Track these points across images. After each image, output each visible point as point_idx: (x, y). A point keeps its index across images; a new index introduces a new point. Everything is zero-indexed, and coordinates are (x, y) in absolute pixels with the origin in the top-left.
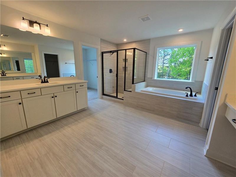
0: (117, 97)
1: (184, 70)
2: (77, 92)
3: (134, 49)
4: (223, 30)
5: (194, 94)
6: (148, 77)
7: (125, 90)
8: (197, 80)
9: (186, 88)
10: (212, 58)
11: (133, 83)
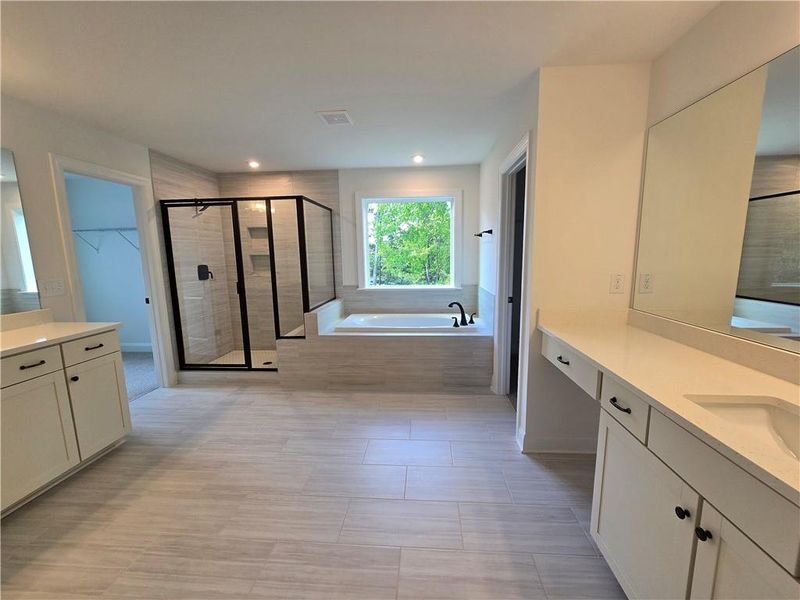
0: (247, 366)
1: (414, 253)
2: (75, 379)
3: (299, 200)
4: (504, 176)
5: (468, 318)
6: (346, 282)
7: (278, 336)
8: (465, 283)
9: (451, 306)
10: (490, 232)
11: (306, 309)
